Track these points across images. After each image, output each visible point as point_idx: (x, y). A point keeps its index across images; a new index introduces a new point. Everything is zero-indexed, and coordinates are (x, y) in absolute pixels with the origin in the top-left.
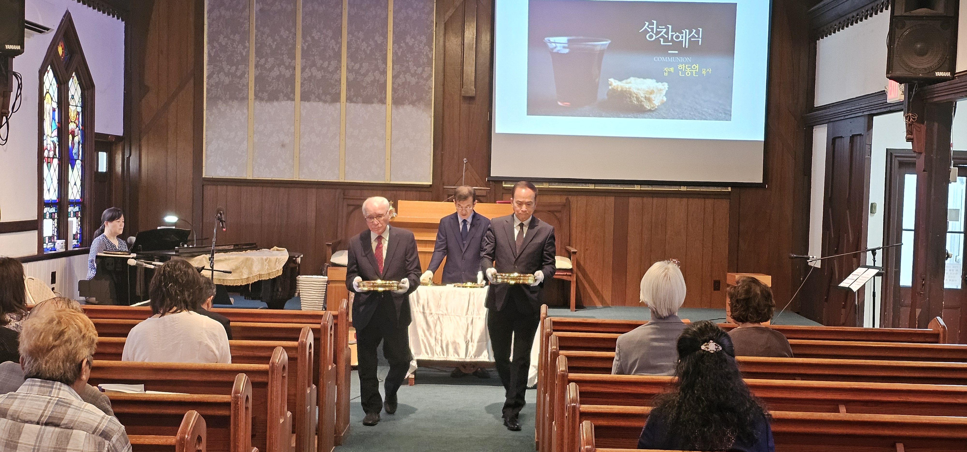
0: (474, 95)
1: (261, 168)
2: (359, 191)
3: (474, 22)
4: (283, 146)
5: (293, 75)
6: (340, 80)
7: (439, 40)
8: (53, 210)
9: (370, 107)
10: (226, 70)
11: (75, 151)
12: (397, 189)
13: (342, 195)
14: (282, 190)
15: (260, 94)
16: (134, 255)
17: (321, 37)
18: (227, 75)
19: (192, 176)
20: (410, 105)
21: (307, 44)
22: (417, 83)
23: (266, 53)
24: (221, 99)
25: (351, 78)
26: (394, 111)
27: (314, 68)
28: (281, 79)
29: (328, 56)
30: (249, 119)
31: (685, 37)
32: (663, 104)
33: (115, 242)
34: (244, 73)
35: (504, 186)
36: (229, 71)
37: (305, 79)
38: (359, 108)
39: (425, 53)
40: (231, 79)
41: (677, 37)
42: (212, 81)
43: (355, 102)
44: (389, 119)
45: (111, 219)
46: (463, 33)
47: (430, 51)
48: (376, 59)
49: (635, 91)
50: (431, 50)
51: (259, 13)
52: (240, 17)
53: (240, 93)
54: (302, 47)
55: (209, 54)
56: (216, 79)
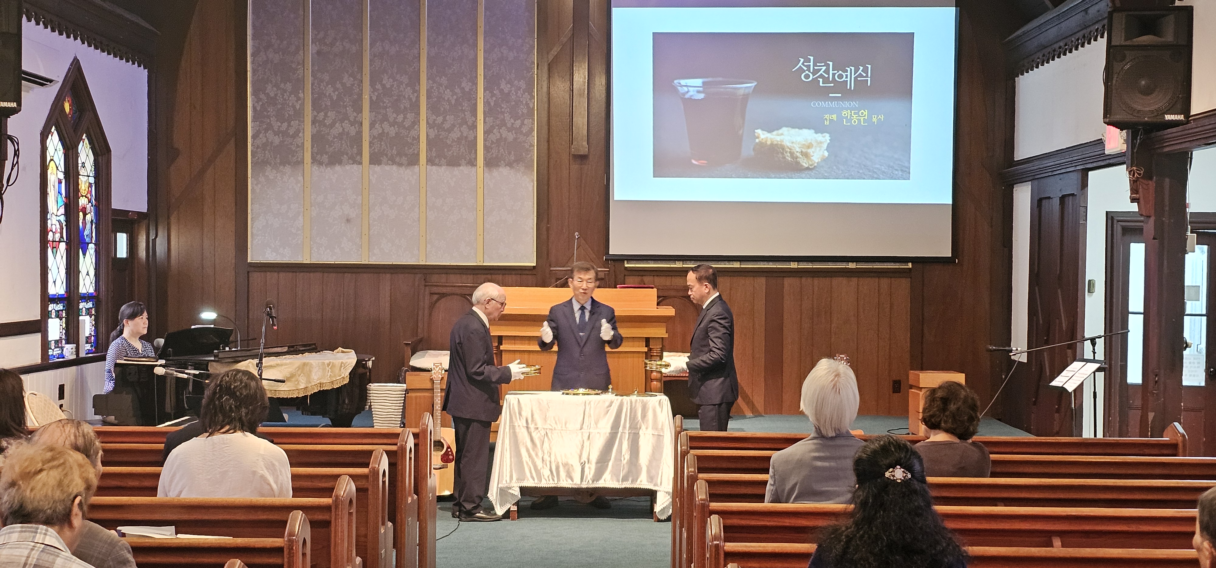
0: (587, 153)
1: (321, 249)
2: (443, 275)
3: (585, 63)
4: (348, 221)
5: (360, 133)
6: (419, 137)
7: (542, 85)
8: (60, 307)
9: (456, 171)
10: (275, 128)
11: (86, 232)
12: (492, 272)
13: (423, 283)
14: (348, 277)
15: (318, 157)
16: (163, 362)
17: (393, 85)
18: (276, 134)
19: (233, 261)
20: (507, 167)
21: (376, 94)
22: (515, 139)
23: (325, 104)
24: (270, 164)
25: (432, 136)
26: (486, 175)
27: (385, 123)
28: (345, 137)
29: (403, 107)
30: (305, 187)
31: (849, 76)
32: (824, 160)
33: (138, 345)
34: (298, 132)
35: (626, 265)
36: (279, 129)
37: (374, 137)
38: (443, 173)
39: (524, 102)
40: (281, 138)
41: (840, 76)
42: (258, 142)
43: (438, 165)
44: (480, 184)
45: (132, 316)
46: (571, 76)
47: (530, 99)
48: (463, 111)
49: (789, 144)
50: (532, 97)
51: (316, 56)
52: (292, 62)
53: (293, 156)
54: (371, 97)
55: (254, 108)
56: (262, 139)
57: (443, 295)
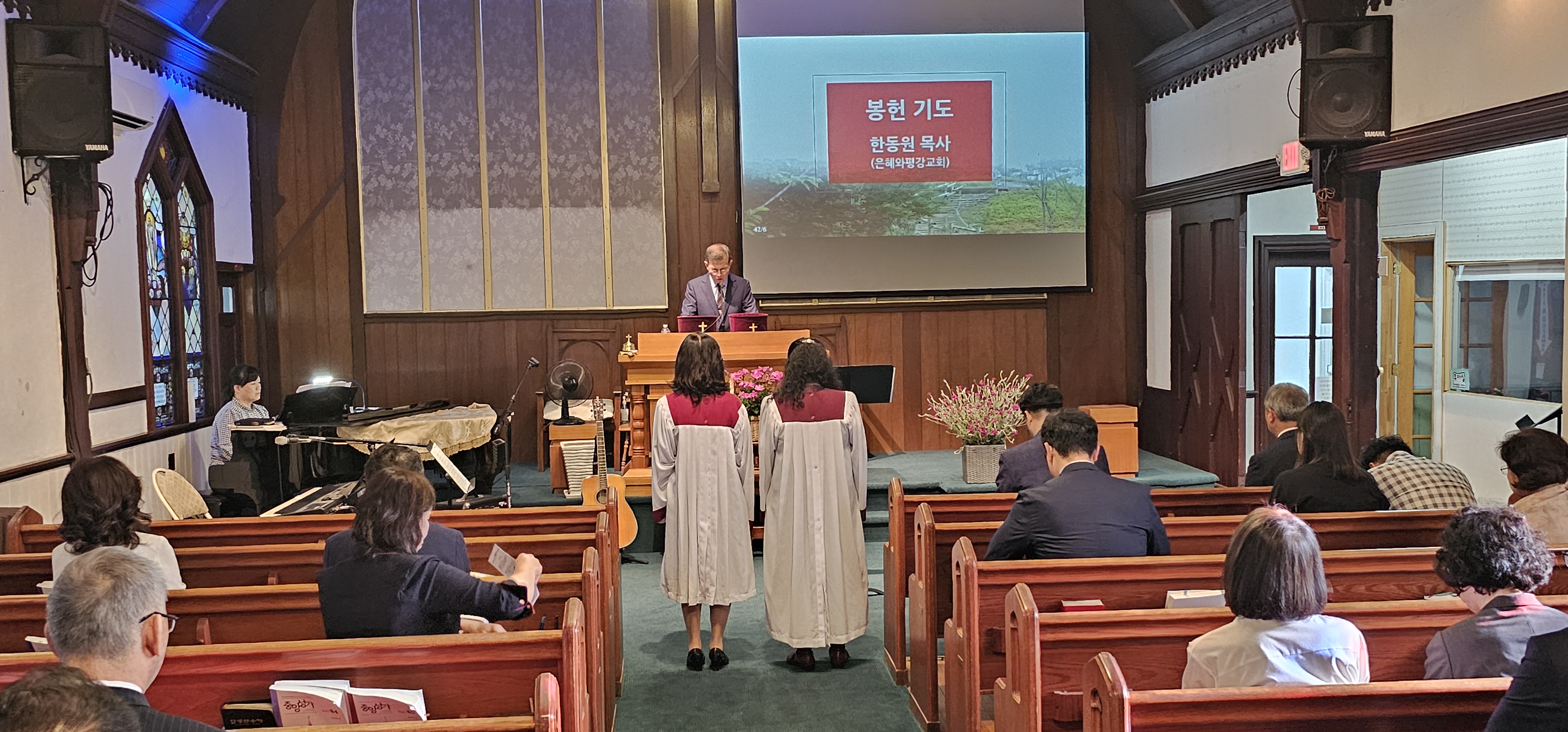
0: (717, 191)
1: (441, 297)
2: (572, 322)
3: (713, 96)
4: (469, 267)
5: (478, 175)
6: (540, 178)
7: (667, 121)
8: (165, 370)
9: (581, 212)
10: (388, 172)
11: (190, 288)
12: (622, 316)
13: (550, 328)
14: (471, 325)
15: (434, 201)
17: (511, 123)
18: (389, 177)
19: (349, 312)
20: (634, 206)
21: (493, 133)
22: (642, 177)
23: (441, 146)
24: (384, 210)
25: (555, 175)
26: (613, 215)
27: (504, 163)
28: (462, 180)
29: (522, 147)
30: (422, 233)
34: (412, 174)
36: (391, 172)
37: (493, 179)
38: (567, 213)
39: (650, 139)
40: (394, 181)
42: (370, 187)
43: (562, 206)
44: (607, 225)
46: (699, 110)
47: (656, 135)
48: (586, 149)
50: (658, 133)
51: (427, 93)
52: (402, 101)
53: (407, 200)
54: (488, 137)
55: (364, 150)
56: (373, 184)
57: (574, 341)
